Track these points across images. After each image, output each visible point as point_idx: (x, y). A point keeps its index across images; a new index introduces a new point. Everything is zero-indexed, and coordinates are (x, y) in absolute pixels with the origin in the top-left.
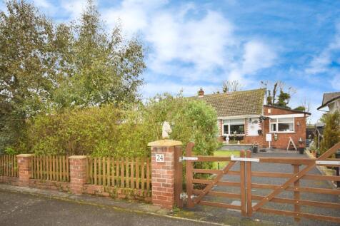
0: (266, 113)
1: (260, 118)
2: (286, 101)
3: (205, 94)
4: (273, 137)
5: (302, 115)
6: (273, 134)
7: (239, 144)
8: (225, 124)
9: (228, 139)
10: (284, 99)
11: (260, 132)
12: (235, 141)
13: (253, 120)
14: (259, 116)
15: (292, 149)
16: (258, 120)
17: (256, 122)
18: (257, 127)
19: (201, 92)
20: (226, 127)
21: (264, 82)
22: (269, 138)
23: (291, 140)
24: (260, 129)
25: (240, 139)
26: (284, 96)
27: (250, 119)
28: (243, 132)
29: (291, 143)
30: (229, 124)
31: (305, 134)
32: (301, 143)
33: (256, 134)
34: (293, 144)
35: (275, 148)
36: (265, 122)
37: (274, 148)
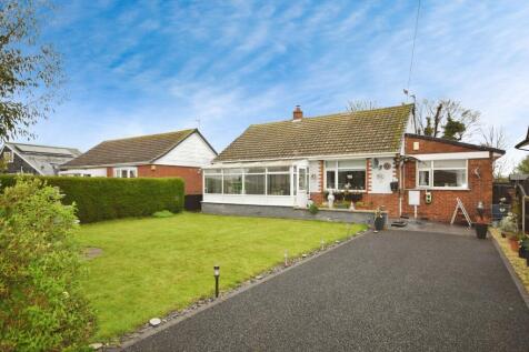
0: (409, 149)
1: (395, 159)
2: (457, 135)
3: (304, 116)
4: (423, 197)
5: (486, 155)
6: (422, 191)
7: (352, 208)
8: (330, 169)
9: (331, 197)
10: (454, 133)
11: (394, 186)
12: (345, 203)
13: (381, 163)
14: (393, 154)
15: (461, 222)
16: (391, 162)
17: (387, 167)
18: (390, 176)
19: (298, 114)
20: (331, 175)
21: (410, 93)
22: (414, 198)
23: (460, 204)
24: (396, 180)
25: (355, 198)
26: (455, 127)
27: (376, 160)
28: (363, 185)
29: (459, 209)
30: (336, 170)
31: (491, 193)
32: (481, 213)
33: (387, 190)
34: (465, 213)
35: (426, 219)
36: (407, 166)
37: (423, 219)
